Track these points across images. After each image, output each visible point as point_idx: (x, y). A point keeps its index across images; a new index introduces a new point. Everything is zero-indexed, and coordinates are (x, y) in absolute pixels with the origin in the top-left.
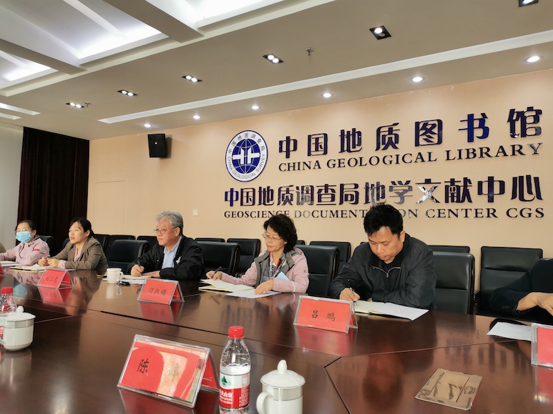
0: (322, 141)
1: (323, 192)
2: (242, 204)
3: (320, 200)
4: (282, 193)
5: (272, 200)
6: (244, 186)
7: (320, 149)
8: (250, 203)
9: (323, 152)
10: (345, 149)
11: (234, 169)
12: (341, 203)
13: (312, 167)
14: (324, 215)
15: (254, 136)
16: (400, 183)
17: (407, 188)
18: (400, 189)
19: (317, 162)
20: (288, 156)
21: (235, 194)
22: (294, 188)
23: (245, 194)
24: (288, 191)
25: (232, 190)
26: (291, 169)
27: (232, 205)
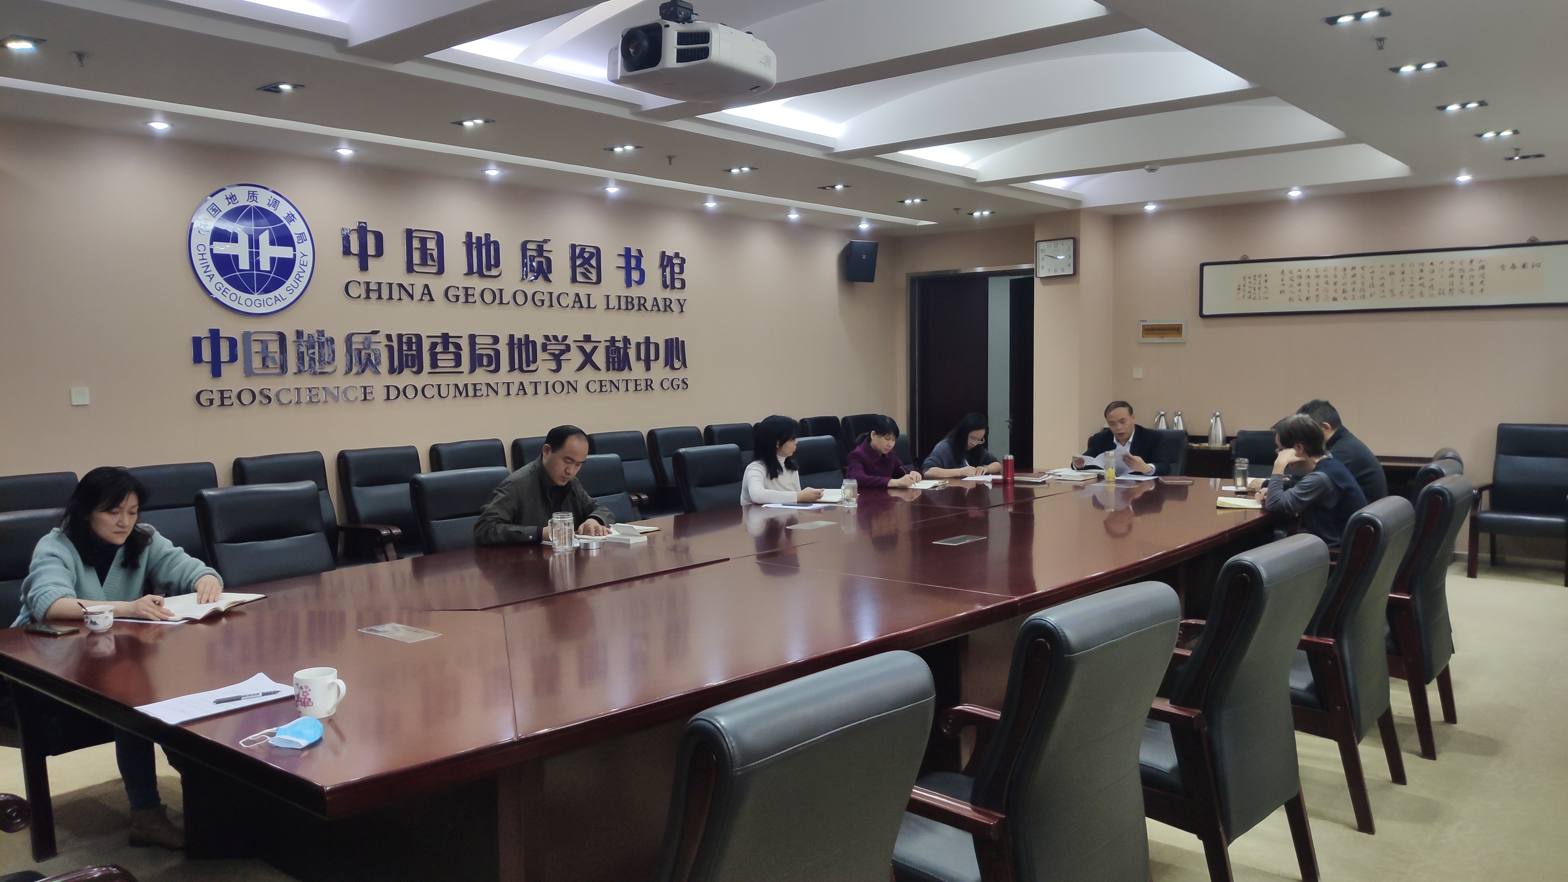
1: (439, 349)
2: (248, 373)
3: (434, 364)
4: (355, 346)
5: (331, 362)
7: (430, 262)
8: (275, 369)
9: (434, 270)
10: (475, 269)
11: (219, 279)
12: (472, 370)
13: (417, 295)
14: (444, 393)
15: (274, 203)
16: (555, 338)
17: (562, 347)
18: (554, 348)
19: (426, 286)
20: (364, 267)
21: (224, 344)
22: (381, 338)
23: (256, 347)
24: (367, 344)
25: (214, 332)
26: (374, 295)
27: (216, 374)
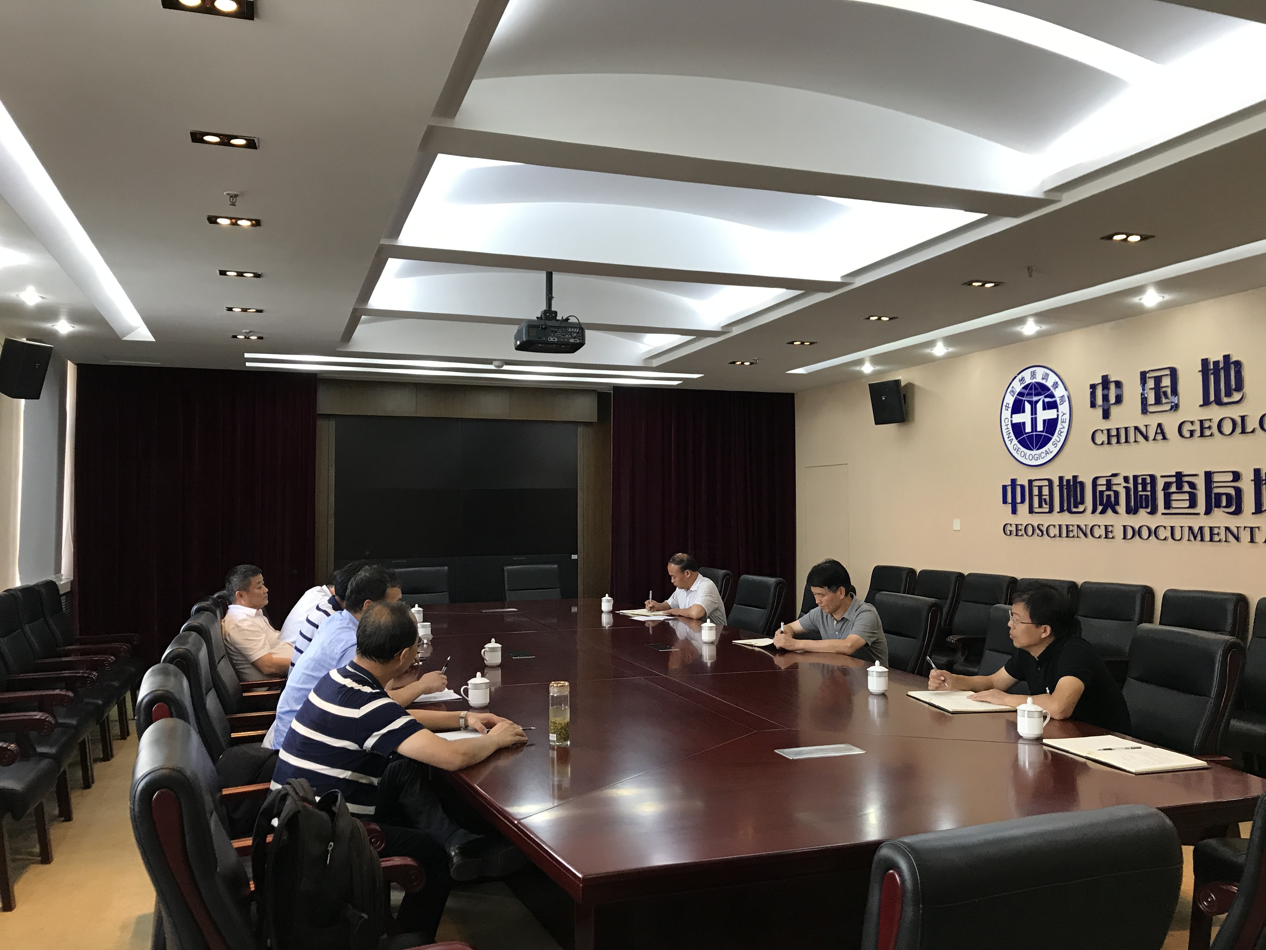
0: (1166, 382)
1: (1173, 489)
2: (1031, 511)
3: (1168, 505)
4: (1100, 488)
5: (1082, 502)
6: (1034, 475)
7: (1164, 400)
8: (1046, 508)
9: (1168, 407)
10: (1212, 398)
11: (1015, 441)
12: (1208, 512)
14: (1178, 536)
15: (1046, 377)
19: (1160, 425)
20: (1106, 415)
21: (1018, 489)
22: (1120, 480)
23: (1036, 491)
24: (1109, 485)
25: (1013, 481)
27: (1014, 511)
